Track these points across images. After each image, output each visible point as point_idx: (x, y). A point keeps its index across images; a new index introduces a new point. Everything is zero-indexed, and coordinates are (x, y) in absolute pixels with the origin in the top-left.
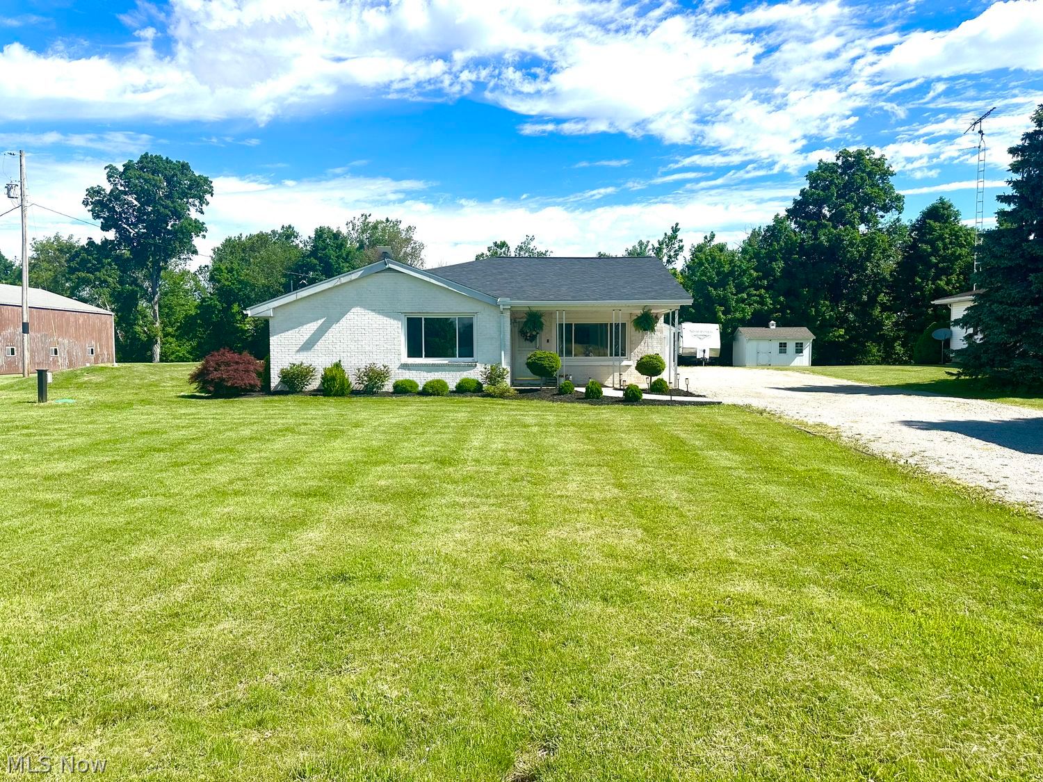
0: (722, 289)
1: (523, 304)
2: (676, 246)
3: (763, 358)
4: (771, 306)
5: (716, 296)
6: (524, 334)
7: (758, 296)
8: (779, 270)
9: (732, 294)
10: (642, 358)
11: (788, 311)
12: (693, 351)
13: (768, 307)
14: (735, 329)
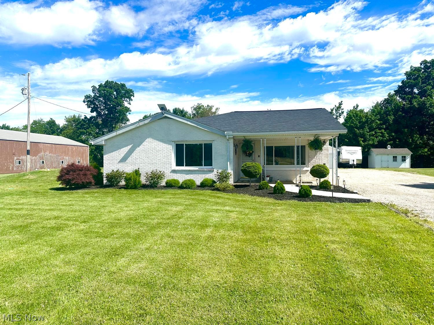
0: (362, 130)
1: (241, 135)
2: (340, 112)
3: (385, 164)
4: (388, 138)
5: (359, 133)
6: (245, 152)
7: (381, 133)
8: (392, 120)
9: (367, 132)
10: (314, 167)
11: (398, 140)
12: (347, 160)
13: (386, 138)
14: (369, 149)
